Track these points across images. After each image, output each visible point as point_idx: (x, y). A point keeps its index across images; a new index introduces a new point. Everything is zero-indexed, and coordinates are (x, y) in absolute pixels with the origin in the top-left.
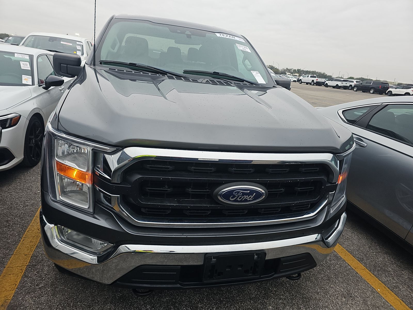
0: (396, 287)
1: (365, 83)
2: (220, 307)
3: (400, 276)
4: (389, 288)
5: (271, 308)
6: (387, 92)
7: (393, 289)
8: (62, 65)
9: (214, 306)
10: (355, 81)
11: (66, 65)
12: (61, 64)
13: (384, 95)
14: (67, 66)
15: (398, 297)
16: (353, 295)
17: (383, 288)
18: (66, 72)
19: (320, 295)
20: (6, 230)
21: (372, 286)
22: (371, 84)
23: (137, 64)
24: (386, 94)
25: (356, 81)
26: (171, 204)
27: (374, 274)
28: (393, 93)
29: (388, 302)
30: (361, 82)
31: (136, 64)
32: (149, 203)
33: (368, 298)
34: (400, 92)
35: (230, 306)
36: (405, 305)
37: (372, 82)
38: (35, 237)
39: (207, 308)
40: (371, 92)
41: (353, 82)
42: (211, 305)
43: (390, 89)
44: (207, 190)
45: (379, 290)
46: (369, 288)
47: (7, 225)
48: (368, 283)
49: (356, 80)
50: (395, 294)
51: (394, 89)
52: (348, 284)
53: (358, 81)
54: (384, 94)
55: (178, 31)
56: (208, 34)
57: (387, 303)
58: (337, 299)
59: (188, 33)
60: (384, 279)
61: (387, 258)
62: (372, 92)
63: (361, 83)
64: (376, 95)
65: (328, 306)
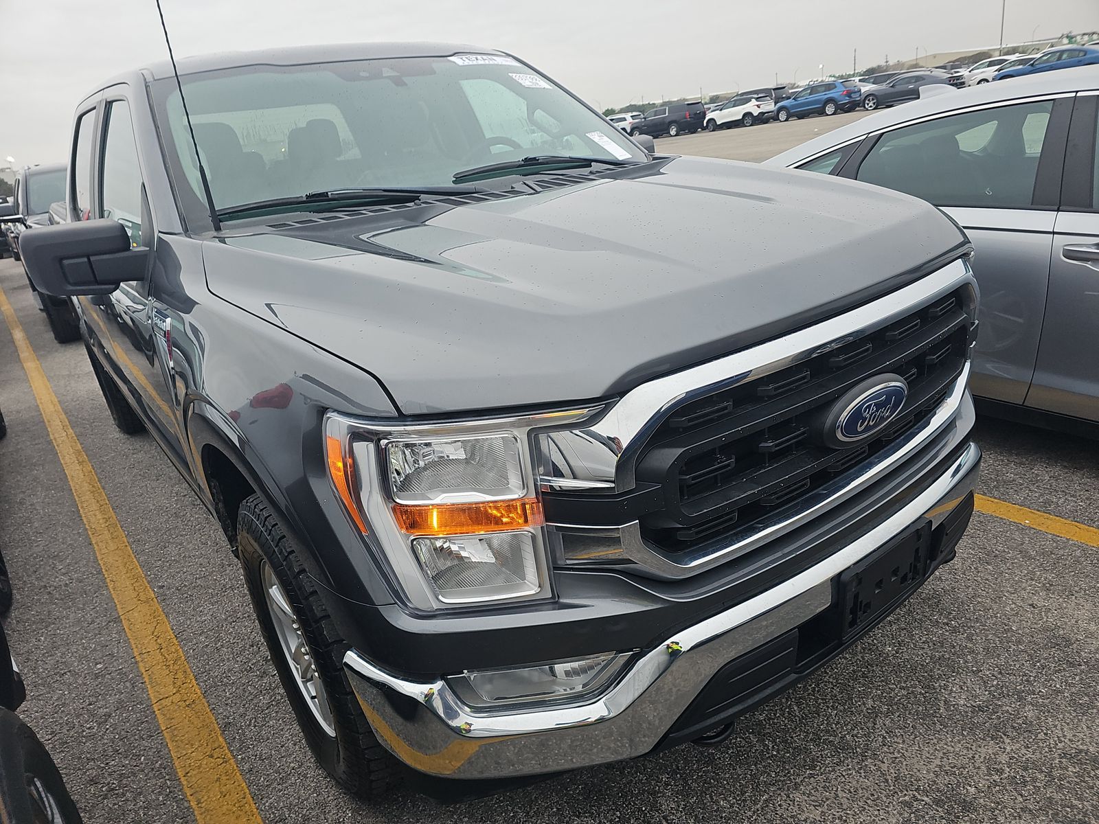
0: (1048, 503)
1: (653, 114)
2: (800, 698)
3: (1037, 481)
4: (1039, 511)
5: (890, 649)
6: (705, 125)
7: (1045, 507)
8: (66, 262)
9: (789, 703)
10: (628, 116)
11: (86, 259)
12: (61, 259)
13: (699, 132)
14: (89, 259)
15: (1066, 519)
16: (997, 552)
17: (1031, 514)
18: (93, 279)
19: (947, 580)
20: (115, 804)
21: (1010, 520)
22: (667, 114)
23: (329, 193)
24: (704, 129)
25: (632, 116)
26: (749, 493)
27: (995, 498)
28: (718, 123)
29: (1058, 536)
30: (642, 116)
31: (327, 193)
32: (706, 511)
33: (1022, 544)
34: (732, 115)
35: (818, 685)
36: (1087, 527)
37: (667, 108)
38: (224, 778)
39: (780, 714)
40: (673, 132)
41: (624, 119)
42: (781, 704)
43: (709, 116)
44: (802, 430)
45: (1027, 522)
46: (1010, 525)
47: (104, 789)
48: (1001, 518)
49: (631, 114)
50: (1057, 516)
51: (718, 112)
52: (972, 537)
53: (634, 114)
54: (700, 130)
55: (363, 74)
56: (437, 64)
57: (1059, 539)
58: (978, 572)
59: (387, 72)
60: (1019, 498)
61: (990, 457)
62: (675, 133)
63: (645, 118)
64: (686, 138)
65: (976, 592)
